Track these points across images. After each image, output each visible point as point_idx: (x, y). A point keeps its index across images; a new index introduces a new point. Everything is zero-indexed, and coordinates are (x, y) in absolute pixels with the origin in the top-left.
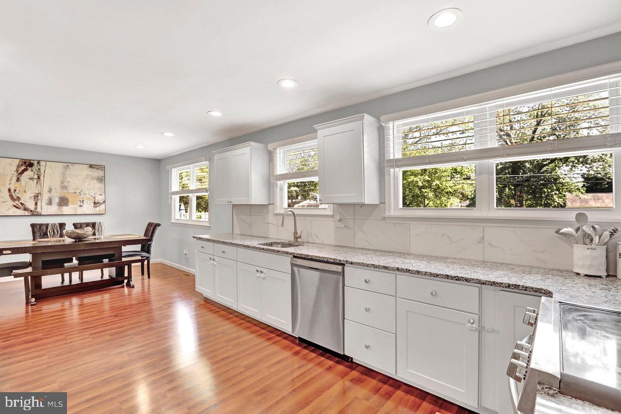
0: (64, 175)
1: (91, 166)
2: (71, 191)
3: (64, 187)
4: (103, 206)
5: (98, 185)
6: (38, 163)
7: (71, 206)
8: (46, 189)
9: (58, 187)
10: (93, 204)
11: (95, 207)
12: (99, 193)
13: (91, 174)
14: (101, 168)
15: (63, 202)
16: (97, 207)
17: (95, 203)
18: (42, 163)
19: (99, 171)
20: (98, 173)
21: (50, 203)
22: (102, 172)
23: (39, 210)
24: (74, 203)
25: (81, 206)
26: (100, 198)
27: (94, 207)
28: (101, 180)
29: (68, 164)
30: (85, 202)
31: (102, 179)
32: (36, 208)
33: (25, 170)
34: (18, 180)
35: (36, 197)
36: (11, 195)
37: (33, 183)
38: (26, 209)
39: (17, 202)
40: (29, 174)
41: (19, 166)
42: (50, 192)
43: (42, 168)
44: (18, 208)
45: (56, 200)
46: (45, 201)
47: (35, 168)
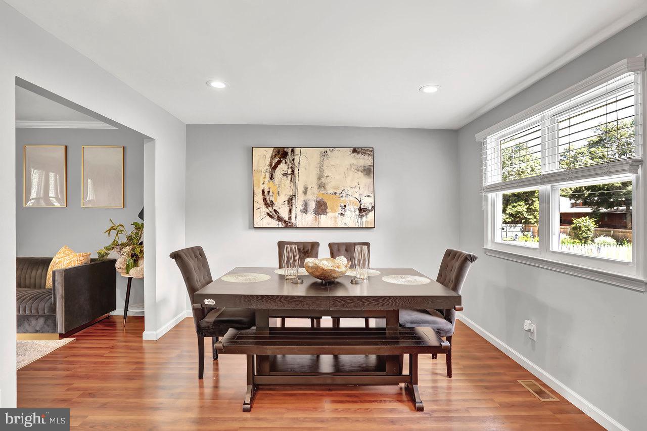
0: (321, 166)
1: (355, 150)
2: (331, 191)
3: (321, 186)
4: (371, 214)
5: (366, 181)
6: (293, 151)
7: (330, 214)
8: (301, 189)
9: (315, 186)
10: (357, 212)
11: (361, 216)
12: (366, 193)
13: (355, 162)
14: (366, 151)
15: (321, 208)
16: (363, 216)
17: (360, 210)
18: (297, 151)
19: (366, 157)
20: (365, 160)
21: (305, 211)
22: (370, 158)
23: (293, 220)
24: (334, 211)
25: (342, 215)
26: (367, 202)
27: (359, 215)
28: (368, 171)
29: (326, 151)
30: (347, 208)
31: (370, 170)
32: (290, 218)
33: (279, 162)
34: (272, 177)
35: (290, 201)
36: (265, 200)
37: (287, 181)
38: (280, 219)
39: (271, 209)
40: (282, 167)
41: (272, 158)
42: (305, 192)
43: (297, 159)
44: (271, 217)
45: (312, 206)
46: (300, 207)
47: (289, 159)
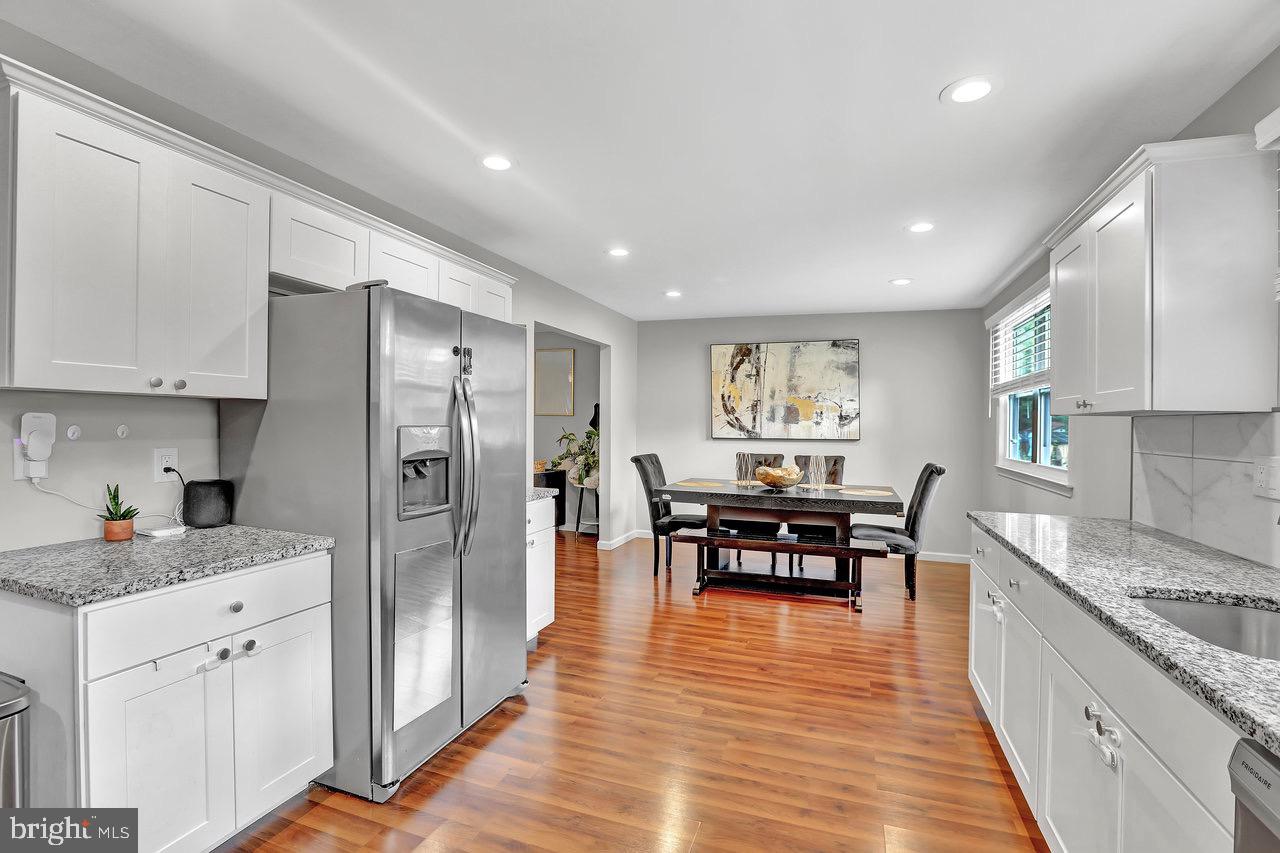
0: (792, 365)
1: (835, 344)
2: (803, 395)
3: (792, 389)
4: (855, 423)
5: (849, 381)
6: (758, 347)
7: (803, 423)
8: (767, 392)
9: (785, 390)
10: (837, 420)
11: (842, 426)
12: (849, 397)
13: (834, 358)
14: (853, 345)
15: (792, 415)
16: (845, 425)
17: (841, 417)
18: (763, 347)
19: (849, 351)
20: (846, 356)
21: (772, 418)
22: (854, 353)
23: (758, 430)
24: (808, 418)
25: (818, 423)
26: (849, 408)
27: (840, 425)
28: (852, 369)
29: (798, 344)
30: (824, 415)
31: (854, 367)
32: (754, 427)
33: (742, 362)
34: (733, 379)
35: (754, 407)
36: (725, 406)
37: (751, 383)
38: (742, 428)
39: (731, 416)
40: (746, 367)
41: (733, 357)
42: (772, 397)
43: (762, 356)
44: (732, 425)
45: (781, 413)
46: (766, 414)
47: (753, 356)
